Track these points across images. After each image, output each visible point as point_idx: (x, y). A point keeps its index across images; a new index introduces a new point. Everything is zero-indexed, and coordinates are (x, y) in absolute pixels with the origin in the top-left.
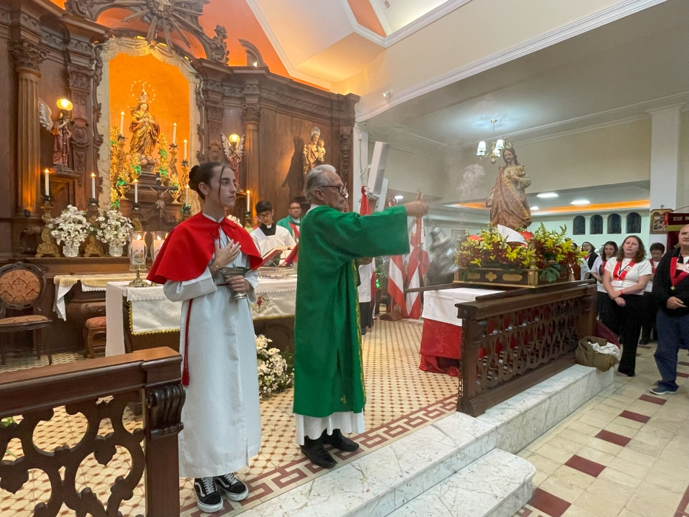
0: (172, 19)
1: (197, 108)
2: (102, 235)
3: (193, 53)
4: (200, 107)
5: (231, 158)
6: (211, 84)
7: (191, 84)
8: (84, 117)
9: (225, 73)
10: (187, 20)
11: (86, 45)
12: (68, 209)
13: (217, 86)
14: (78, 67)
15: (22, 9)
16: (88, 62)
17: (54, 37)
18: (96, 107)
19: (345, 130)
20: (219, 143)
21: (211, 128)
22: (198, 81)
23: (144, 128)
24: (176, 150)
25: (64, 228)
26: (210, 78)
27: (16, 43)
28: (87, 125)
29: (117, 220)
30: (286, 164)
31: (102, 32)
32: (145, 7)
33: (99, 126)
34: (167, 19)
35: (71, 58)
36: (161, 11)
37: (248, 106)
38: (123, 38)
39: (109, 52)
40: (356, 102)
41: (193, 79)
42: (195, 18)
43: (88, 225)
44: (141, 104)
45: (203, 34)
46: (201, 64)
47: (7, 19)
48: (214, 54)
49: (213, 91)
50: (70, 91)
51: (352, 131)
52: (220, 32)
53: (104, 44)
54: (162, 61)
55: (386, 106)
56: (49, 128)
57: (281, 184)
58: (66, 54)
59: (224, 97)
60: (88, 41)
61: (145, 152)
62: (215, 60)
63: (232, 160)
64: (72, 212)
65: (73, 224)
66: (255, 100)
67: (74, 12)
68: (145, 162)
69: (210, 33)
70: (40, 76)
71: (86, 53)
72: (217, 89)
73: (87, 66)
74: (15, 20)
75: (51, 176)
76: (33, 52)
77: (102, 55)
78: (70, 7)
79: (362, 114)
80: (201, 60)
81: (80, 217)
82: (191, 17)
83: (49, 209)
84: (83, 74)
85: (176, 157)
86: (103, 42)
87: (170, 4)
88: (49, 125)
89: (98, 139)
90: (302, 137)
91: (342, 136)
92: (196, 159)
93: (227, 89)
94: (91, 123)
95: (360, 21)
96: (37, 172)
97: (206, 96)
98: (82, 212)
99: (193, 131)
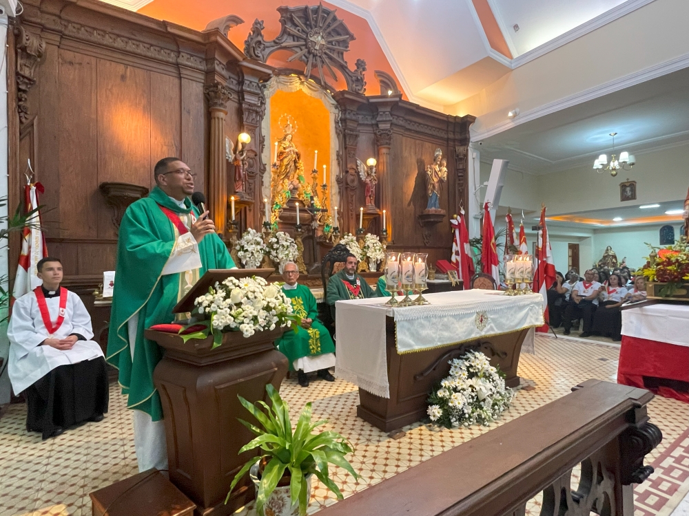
0: (324, 56)
1: (336, 136)
2: (275, 255)
3: (334, 86)
4: (338, 134)
5: (368, 180)
6: (349, 113)
7: (331, 114)
8: (254, 149)
9: (363, 103)
10: (335, 56)
11: (255, 84)
12: (249, 232)
13: (354, 114)
14: (250, 105)
15: (216, 56)
16: (257, 100)
17: (232, 79)
18: (261, 139)
19: (460, 149)
20: (355, 167)
21: (347, 154)
22: (337, 111)
23: (290, 156)
24: (316, 175)
25: (249, 249)
26: (348, 108)
27: (210, 87)
28: (256, 155)
29: (286, 241)
30: (411, 184)
31: (269, 72)
32: (303, 48)
33: (263, 156)
34: (320, 57)
35: (245, 97)
36: (316, 50)
37: (382, 132)
38: (281, 77)
39: (271, 90)
40: (471, 123)
41: (333, 110)
42: (341, 54)
43: (265, 245)
44: (288, 135)
45: (347, 68)
46: (343, 95)
47: (203, 67)
48: (354, 85)
49: (351, 120)
50: (243, 126)
51: (467, 150)
52: (360, 64)
53: (268, 83)
54: (309, 95)
55: (511, 125)
56: (231, 160)
57: (407, 203)
58: (241, 94)
59: (359, 125)
60: (257, 81)
61: (291, 178)
62: (356, 92)
63: (369, 183)
64: (252, 235)
65: (254, 246)
66: (388, 126)
67: (251, 56)
68: (292, 186)
69: (352, 67)
70: (226, 114)
71: (256, 91)
72: (354, 118)
73: (256, 103)
74: (209, 66)
75: (236, 202)
76: (224, 94)
77: (266, 92)
78: (248, 52)
79: (477, 134)
80: (343, 93)
81: (259, 239)
82: (338, 53)
83: (234, 232)
84: (253, 110)
85: (317, 181)
86: (267, 81)
87: (324, 43)
88: (231, 157)
89: (262, 168)
90: (423, 158)
91: (458, 156)
92: (336, 183)
93: (360, 117)
94: (258, 154)
95: (493, 46)
96: (225, 200)
97: (344, 124)
98: (259, 234)
99: (333, 157)
